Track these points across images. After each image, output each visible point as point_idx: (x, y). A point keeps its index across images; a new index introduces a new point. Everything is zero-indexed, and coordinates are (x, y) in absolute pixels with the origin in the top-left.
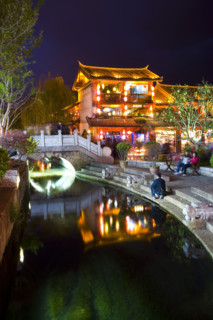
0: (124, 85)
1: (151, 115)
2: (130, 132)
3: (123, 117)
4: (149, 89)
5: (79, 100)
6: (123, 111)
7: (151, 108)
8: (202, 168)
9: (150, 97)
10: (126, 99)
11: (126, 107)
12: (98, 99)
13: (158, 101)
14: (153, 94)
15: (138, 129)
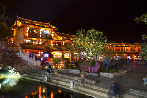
0: (40, 29)
1: (52, 45)
2: (42, 53)
3: (39, 45)
4: (51, 33)
5: (14, 35)
6: (39, 42)
7: (52, 42)
8: (101, 73)
9: (52, 36)
10: (41, 36)
11: (41, 40)
12: (27, 34)
13: (55, 39)
14: (53, 35)
15: (46, 51)
